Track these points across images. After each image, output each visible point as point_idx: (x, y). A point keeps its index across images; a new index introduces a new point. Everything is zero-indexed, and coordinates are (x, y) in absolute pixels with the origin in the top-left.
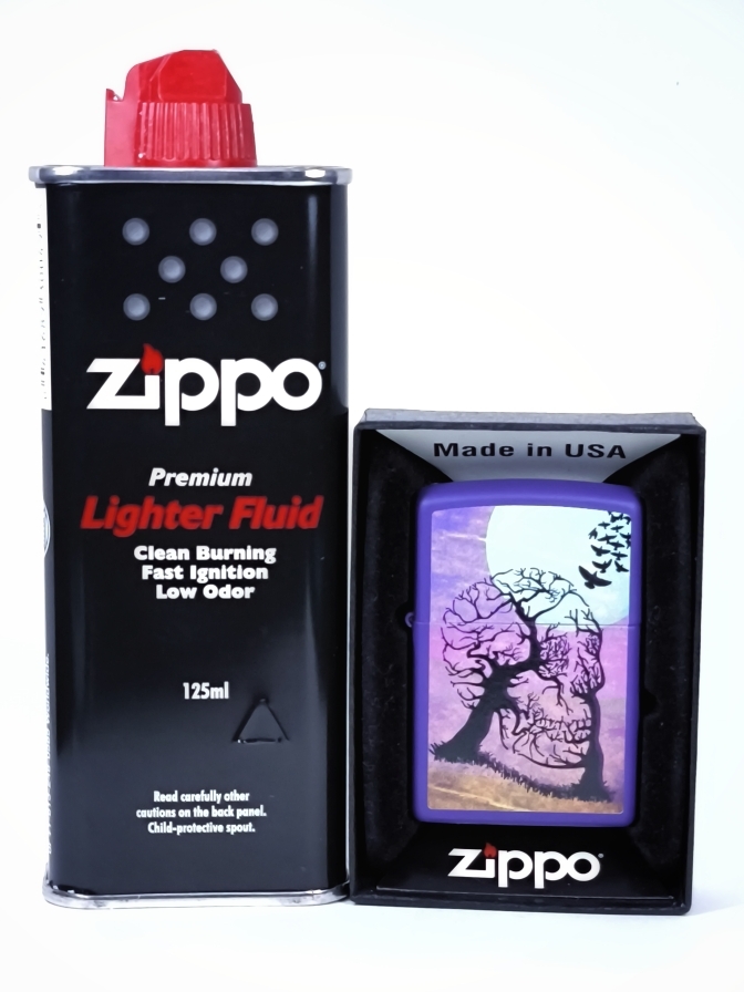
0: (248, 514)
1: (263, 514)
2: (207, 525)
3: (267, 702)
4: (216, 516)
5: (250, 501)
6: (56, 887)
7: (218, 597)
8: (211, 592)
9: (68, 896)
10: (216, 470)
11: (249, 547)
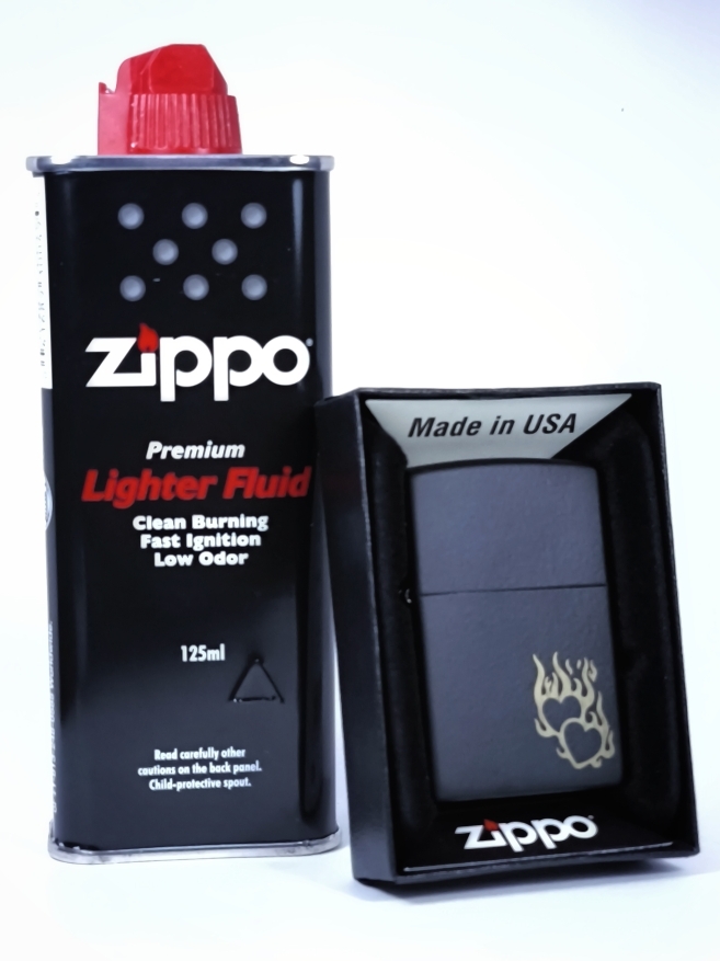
0: (240, 484)
1: (254, 483)
2: (202, 496)
3: (261, 663)
4: (211, 487)
5: (243, 471)
6: (62, 845)
7: (213, 564)
8: (206, 559)
9: (73, 852)
10: (210, 443)
11: (242, 516)
